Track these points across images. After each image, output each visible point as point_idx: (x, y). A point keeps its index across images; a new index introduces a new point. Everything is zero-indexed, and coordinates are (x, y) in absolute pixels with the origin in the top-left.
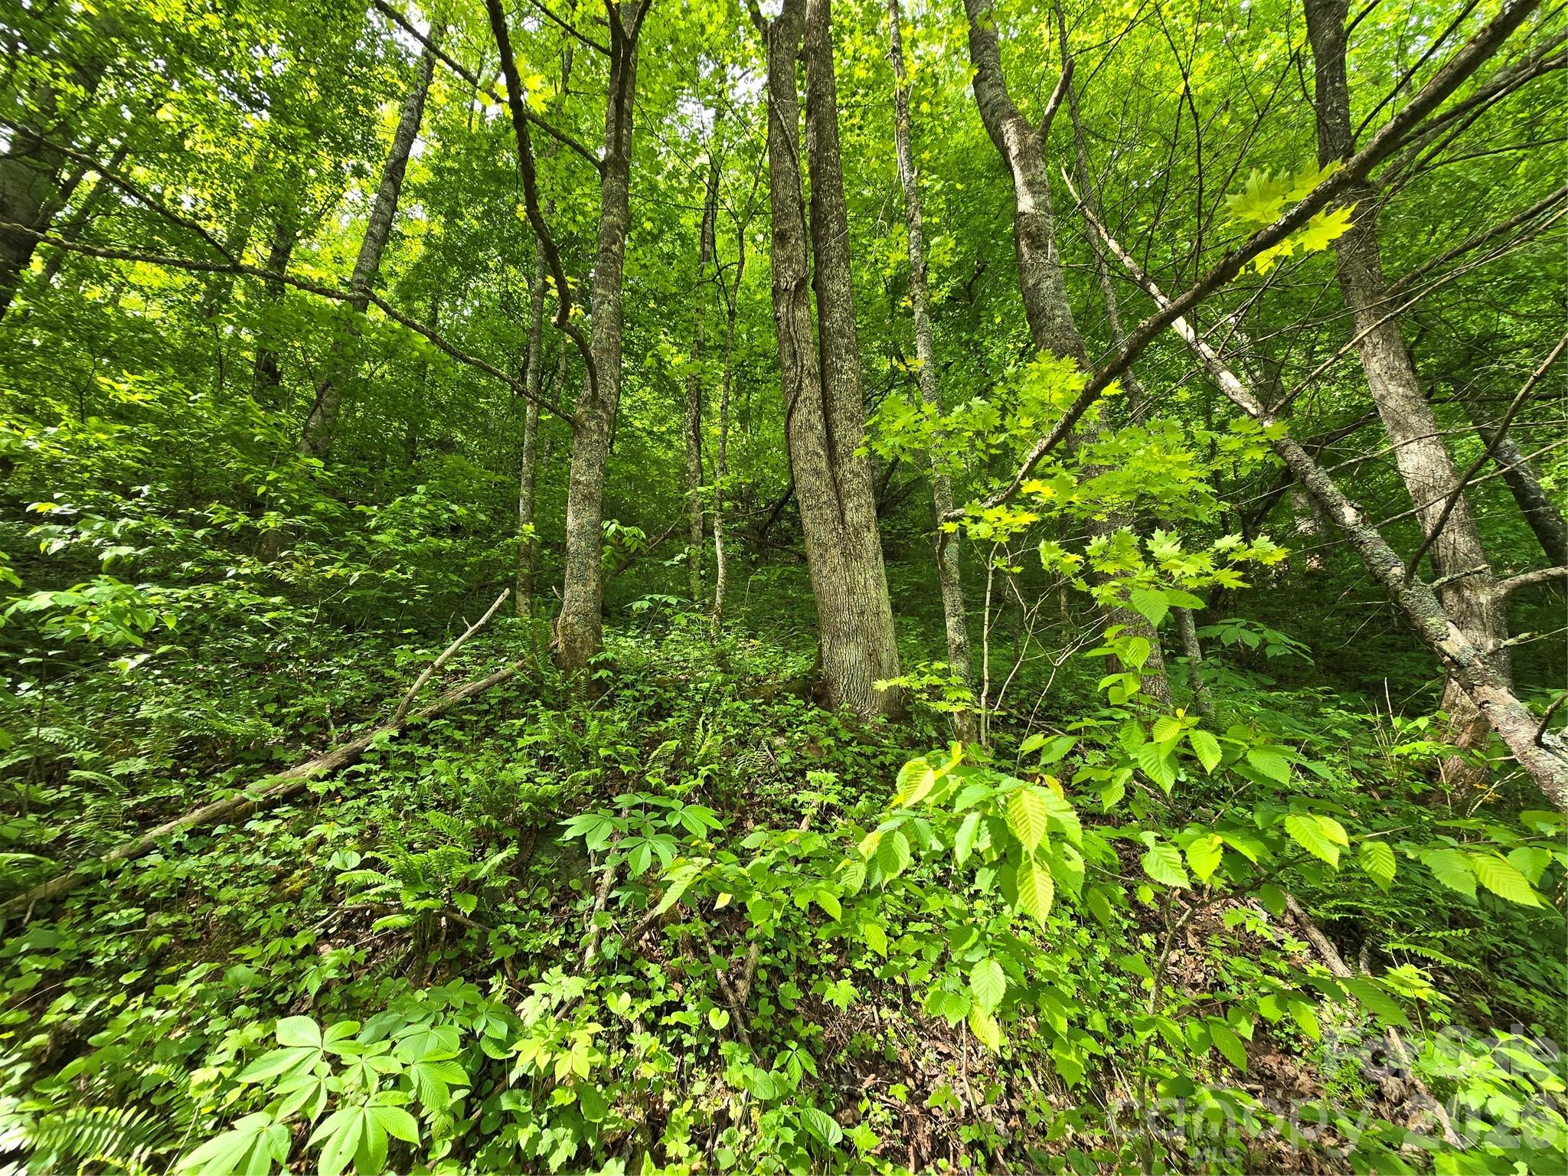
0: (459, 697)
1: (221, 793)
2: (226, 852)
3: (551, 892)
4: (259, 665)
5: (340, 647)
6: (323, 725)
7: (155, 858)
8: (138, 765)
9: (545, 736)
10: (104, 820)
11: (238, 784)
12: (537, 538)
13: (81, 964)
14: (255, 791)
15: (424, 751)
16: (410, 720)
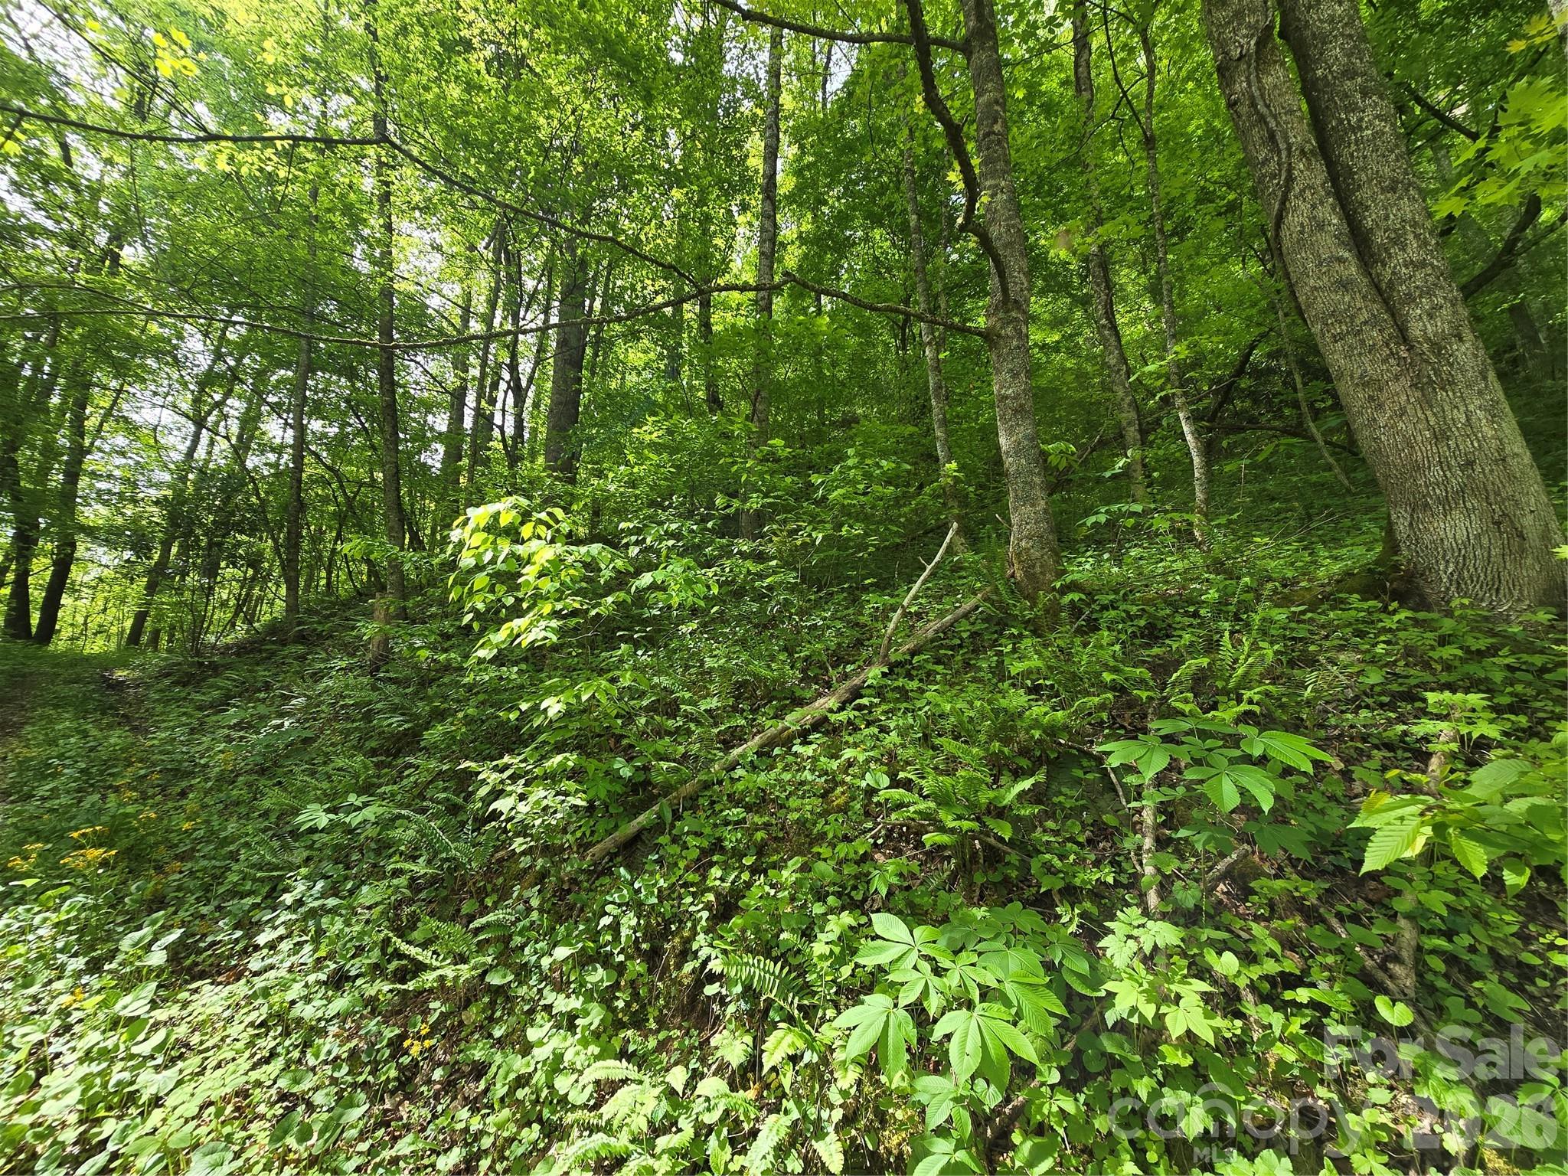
0: (930, 634)
1: (769, 723)
2: (785, 769)
3: (1084, 825)
4: (766, 624)
5: (818, 604)
6: (822, 667)
7: (739, 772)
8: (713, 703)
9: (1035, 662)
10: (706, 742)
11: (778, 716)
12: (960, 475)
13: (717, 846)
14: (794, 719)
15: (914, 684)
16: (893, 659)
